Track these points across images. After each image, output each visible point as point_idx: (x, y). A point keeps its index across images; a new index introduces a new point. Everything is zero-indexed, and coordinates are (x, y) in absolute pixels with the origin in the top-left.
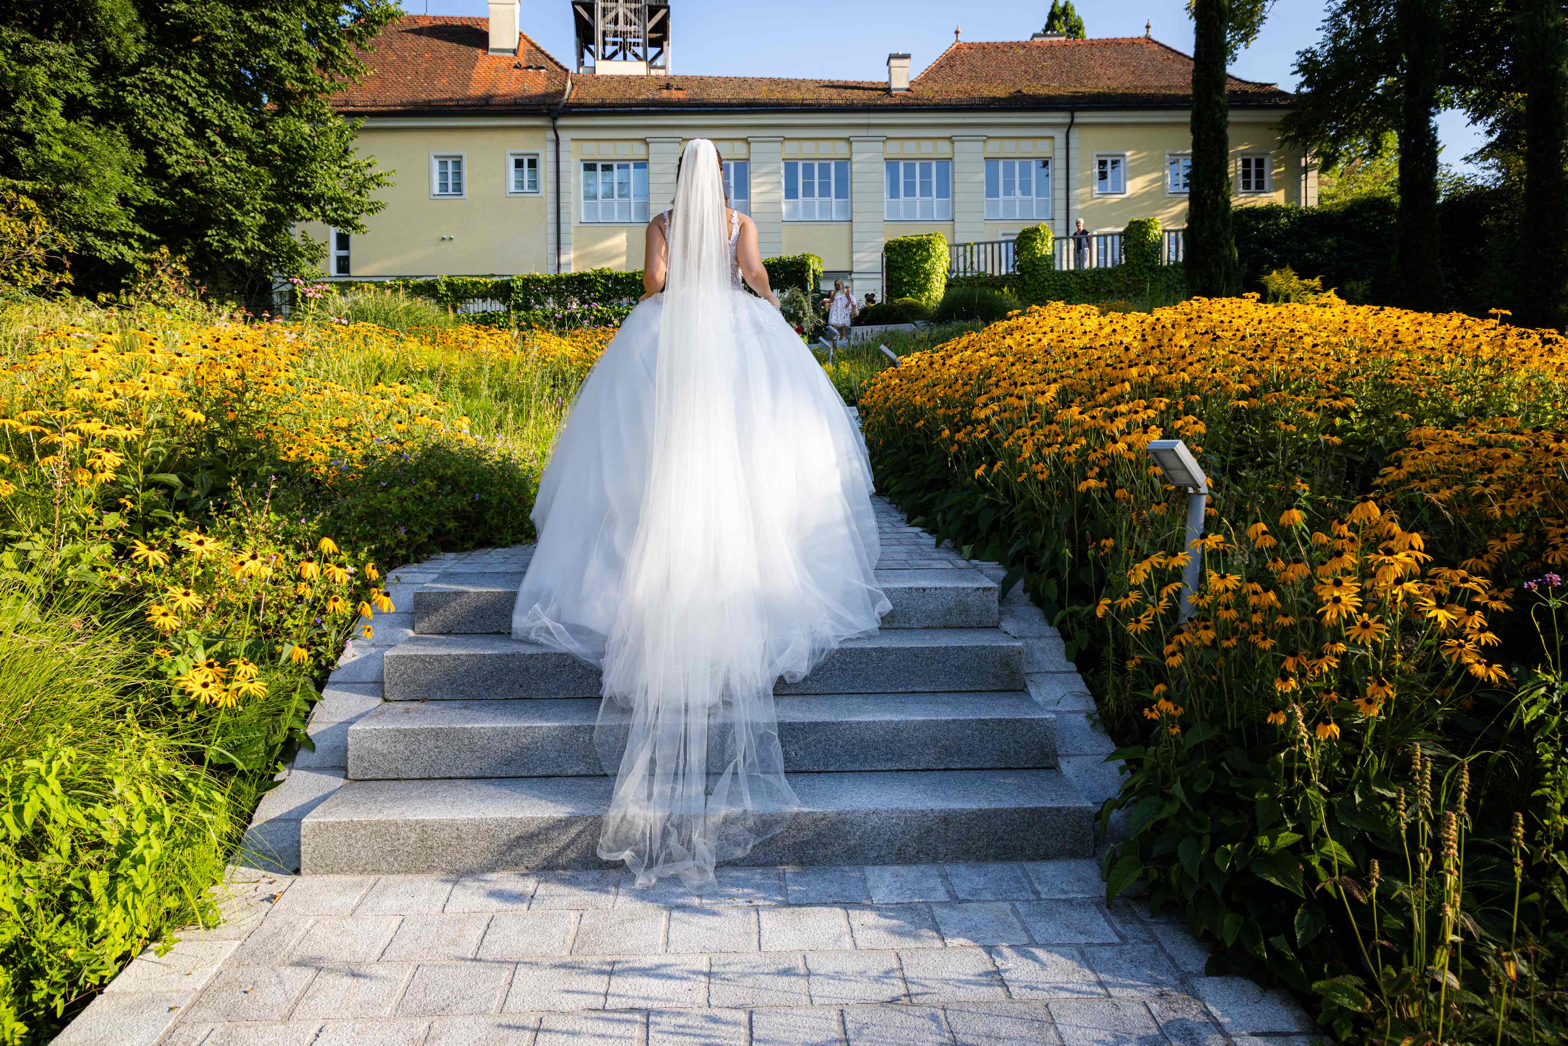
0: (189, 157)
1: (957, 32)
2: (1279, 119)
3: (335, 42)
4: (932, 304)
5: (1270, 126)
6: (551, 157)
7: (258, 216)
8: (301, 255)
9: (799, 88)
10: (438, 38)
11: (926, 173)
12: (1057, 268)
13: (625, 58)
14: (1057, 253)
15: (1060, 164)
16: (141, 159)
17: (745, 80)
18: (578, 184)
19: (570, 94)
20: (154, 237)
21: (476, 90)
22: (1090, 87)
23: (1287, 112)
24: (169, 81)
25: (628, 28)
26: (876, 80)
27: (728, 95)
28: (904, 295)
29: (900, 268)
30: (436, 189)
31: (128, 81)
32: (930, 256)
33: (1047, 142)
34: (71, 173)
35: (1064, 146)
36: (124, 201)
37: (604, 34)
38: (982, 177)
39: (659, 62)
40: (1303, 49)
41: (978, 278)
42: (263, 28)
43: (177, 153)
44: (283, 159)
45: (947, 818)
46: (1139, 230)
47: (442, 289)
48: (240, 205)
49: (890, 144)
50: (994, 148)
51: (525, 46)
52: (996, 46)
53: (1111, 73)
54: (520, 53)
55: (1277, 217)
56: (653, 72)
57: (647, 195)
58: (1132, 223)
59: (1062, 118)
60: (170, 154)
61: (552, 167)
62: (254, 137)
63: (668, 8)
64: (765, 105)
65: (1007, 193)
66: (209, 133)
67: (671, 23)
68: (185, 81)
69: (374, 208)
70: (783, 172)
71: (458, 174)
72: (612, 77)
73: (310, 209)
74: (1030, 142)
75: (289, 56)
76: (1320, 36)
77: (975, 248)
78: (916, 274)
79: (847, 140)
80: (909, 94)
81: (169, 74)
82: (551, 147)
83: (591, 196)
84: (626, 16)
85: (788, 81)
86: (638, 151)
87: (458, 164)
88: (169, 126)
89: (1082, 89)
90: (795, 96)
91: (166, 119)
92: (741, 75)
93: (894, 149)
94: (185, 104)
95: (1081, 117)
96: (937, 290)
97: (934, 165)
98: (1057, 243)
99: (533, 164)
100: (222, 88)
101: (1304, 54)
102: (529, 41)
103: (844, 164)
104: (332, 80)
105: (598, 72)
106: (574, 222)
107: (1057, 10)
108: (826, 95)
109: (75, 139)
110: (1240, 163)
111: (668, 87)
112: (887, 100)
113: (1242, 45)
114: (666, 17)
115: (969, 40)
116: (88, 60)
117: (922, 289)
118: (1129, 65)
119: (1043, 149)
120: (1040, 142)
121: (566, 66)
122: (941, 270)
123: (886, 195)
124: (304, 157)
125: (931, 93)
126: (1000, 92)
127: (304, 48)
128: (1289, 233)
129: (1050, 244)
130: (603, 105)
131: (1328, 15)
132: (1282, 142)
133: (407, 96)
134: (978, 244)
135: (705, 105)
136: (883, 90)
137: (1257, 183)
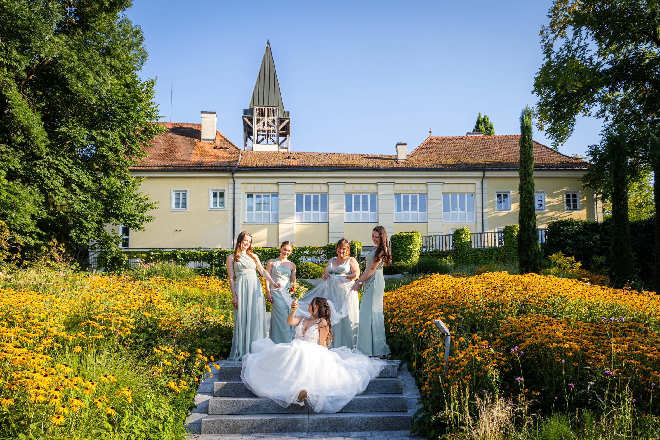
0: (64, 197)
1: (430, 132)
2: (582, 176)
3: (133, 143)
4: (413, 264)
5: (577, 179)
6: (231, 191)
7: (94, 224)
8: (112, 240)
9: (353, 159)
10: (176, 134)
11: (414, 200)
12: (473, 247)
13: (268, 142)
14: (473, 240)
15: (479, 196)
16: (43, 198)
17: (326, 154)
18: (244, 205)
19: (241, 162)
20: (44, 233)
21: (195, 160)
22: (494, 159)
23: (585, 173)
24: (57, 162)
25: (269, 129)
26: (390, 154)
27: (318, 162)
28: (400, 260)
29: (398, 248)
30: (173, 206)
31: (38, 162)
32: (412, 242)
33: (472, 186)
34: (11, 206)
35: (480, 187)
36: (33, 217)
37: (258, 131)
38: (441, 203)
39: (284, 145)
40: (591, 145)
41: (436, 252)
42: (102, 138)
43: (58, 195)
44: (108, 197)
45: (372, 419)
46: (510, 230)
47: (179, 256)
48: (86, 219)
49: (397, 186)
50: (447, 188)
51: (219, 138)
52: (449, 139)
53: (504, 152)
54: (216, 142)
55: (572, 225)
56: (282, 150)
57: (278, 209)
58: (507, 227)
59: (480, 174)
60: (55, 196)
61: (231, 196)
62: (94, 187)
63: (289, 119)
64: (336, 167)
65: (453, 209)
66: (73, 185)
67: (291, 126)
68: (63, 162)
69: (149, 219)
70: (345, 200)
71: (185, 199)
72: (261, 153)
73: (119, 220)
74: (464, 186)
75: (111, 149)
76: (601, 138)
77: (434, 238)
78: (406, 250)
79: (376, 184)
80: (406, 162)
81: (57, 159)
82: (231, 186)
83: (250, 209)
84: (268, 123)
85: (348, 155)
86: (274, 189)
87: (185, 194)
88: (55, 182)
89: (490, 160)
90: (351, 163)
91: (53, 179)
92: (324, 152)
93: (398, 188)
94: (63, 173)
95: (488, 174)
96: (416, 258)
97: (418, 195)
98: (472, 236)
99: (222, 194)
100: (79, 165)
101: (591, 147)
102: (221, 135)
103: (374, 195)
104: (131, 159)
105: (255, 150)
106: (242, 222)
107: (480, 120)
108: (366, 163)
109: (12, 190)
110: (565, 196)
111: (289, 158)
112: (396, 165)
113: (560, 144)
114: (288, 124)
115: (436, 136)
116: (19, 153)
117: (408, 257)
118: (513, 148)
119: (470, 188)
120: (469, 186)
121: (239, 148)
122: (417, 249)
123: (395, 211)
124: (117, 196)
125: (416, 162)
126: (451, 161)
127: (119, 146)
128: (578, 233)
129: (469, 236)
130: (257, 167)
131: (604, 128)
132: (584, 187)
133: (161, 162)
134: (436, 236)
135: (307, 167)
136: (394, 159)
137: (573, 205)
